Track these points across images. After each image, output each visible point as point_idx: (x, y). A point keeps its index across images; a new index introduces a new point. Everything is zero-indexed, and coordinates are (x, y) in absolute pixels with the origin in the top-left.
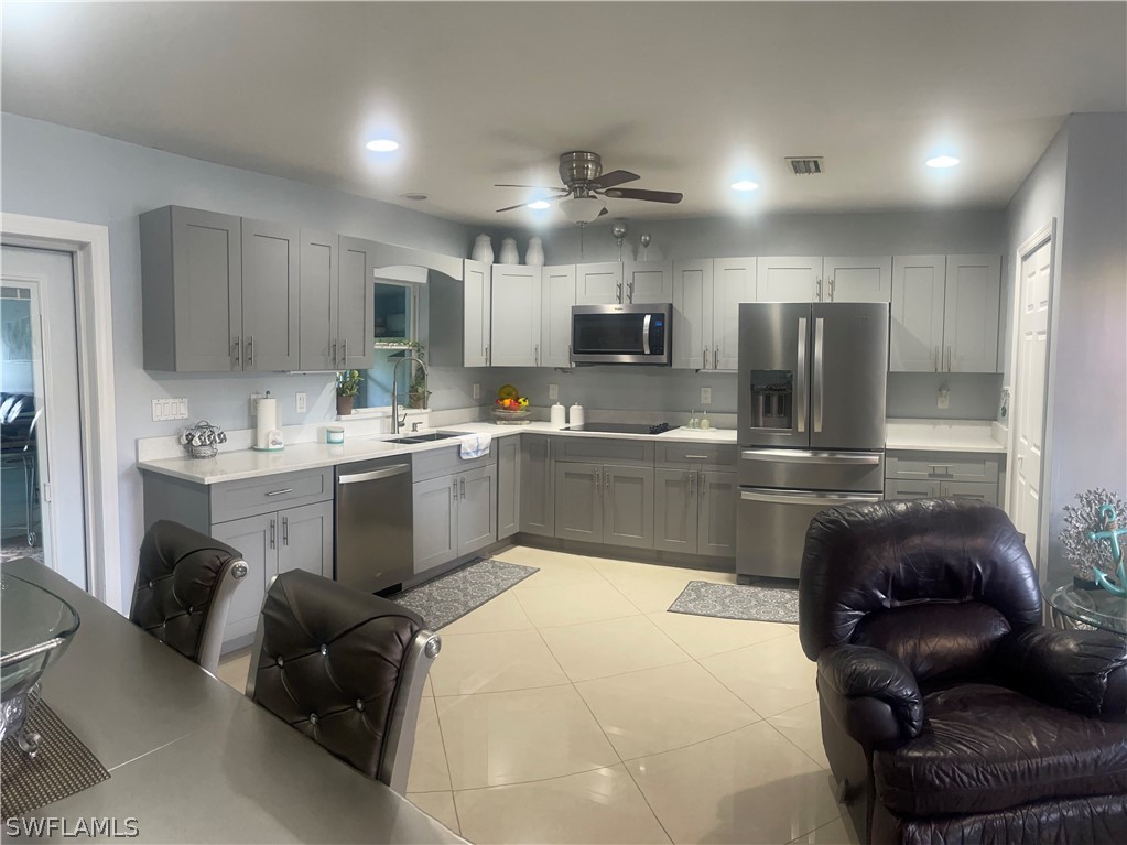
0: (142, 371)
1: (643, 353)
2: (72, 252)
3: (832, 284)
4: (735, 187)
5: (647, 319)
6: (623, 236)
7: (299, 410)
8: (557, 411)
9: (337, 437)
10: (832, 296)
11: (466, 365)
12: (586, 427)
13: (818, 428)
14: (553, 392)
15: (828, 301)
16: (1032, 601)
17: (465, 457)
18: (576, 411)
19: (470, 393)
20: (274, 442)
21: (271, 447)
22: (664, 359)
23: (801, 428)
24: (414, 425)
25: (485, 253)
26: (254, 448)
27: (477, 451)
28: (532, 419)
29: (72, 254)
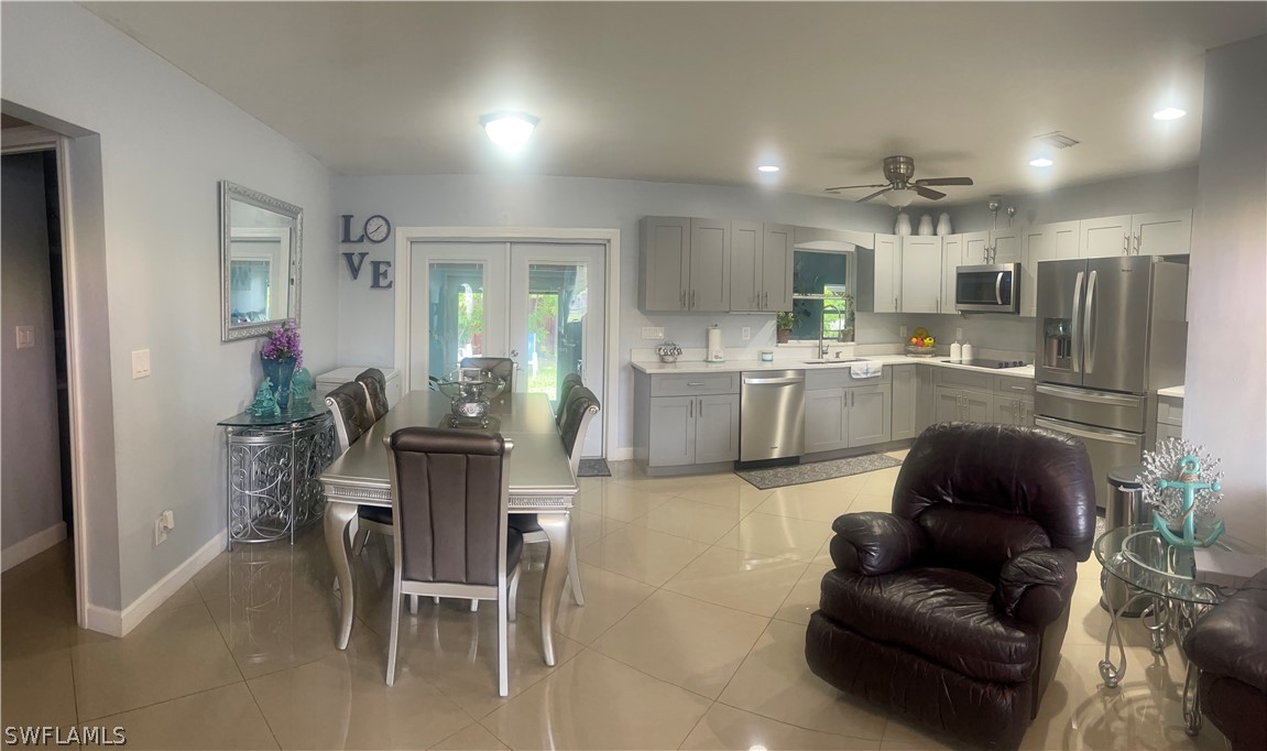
0: (637, 311)
1: (997, 303)
2: (604, 244)
3: (1139, 239)
4: (1033, 163)
5: (1000, 275)
6: (997, 209)
7: (744, 339)
8: (954, 347)
9: (768, 357)
10: (1138, 251)
11: (876, 311)
12: (975, 362)
13: (1089, 370)
14: (959, 335)
15: (1135, 254)
16: (1079, 530)
17: (854, 376)
18: (966, 347)
19: (898, 334)
20: (716, 357)
21: (714, 360)
22: (1011, 308)
23: (1076, 369)
24: (838, 354)
25: (904, 228)
26: (707, 361)
27: (867, 373)
28: (935, 354)
29: (605, 245)
